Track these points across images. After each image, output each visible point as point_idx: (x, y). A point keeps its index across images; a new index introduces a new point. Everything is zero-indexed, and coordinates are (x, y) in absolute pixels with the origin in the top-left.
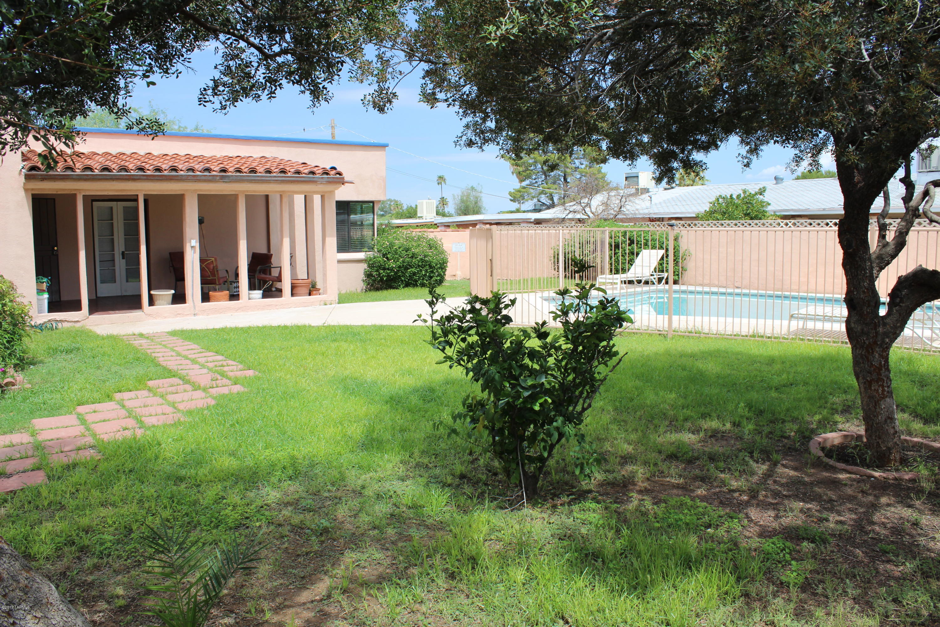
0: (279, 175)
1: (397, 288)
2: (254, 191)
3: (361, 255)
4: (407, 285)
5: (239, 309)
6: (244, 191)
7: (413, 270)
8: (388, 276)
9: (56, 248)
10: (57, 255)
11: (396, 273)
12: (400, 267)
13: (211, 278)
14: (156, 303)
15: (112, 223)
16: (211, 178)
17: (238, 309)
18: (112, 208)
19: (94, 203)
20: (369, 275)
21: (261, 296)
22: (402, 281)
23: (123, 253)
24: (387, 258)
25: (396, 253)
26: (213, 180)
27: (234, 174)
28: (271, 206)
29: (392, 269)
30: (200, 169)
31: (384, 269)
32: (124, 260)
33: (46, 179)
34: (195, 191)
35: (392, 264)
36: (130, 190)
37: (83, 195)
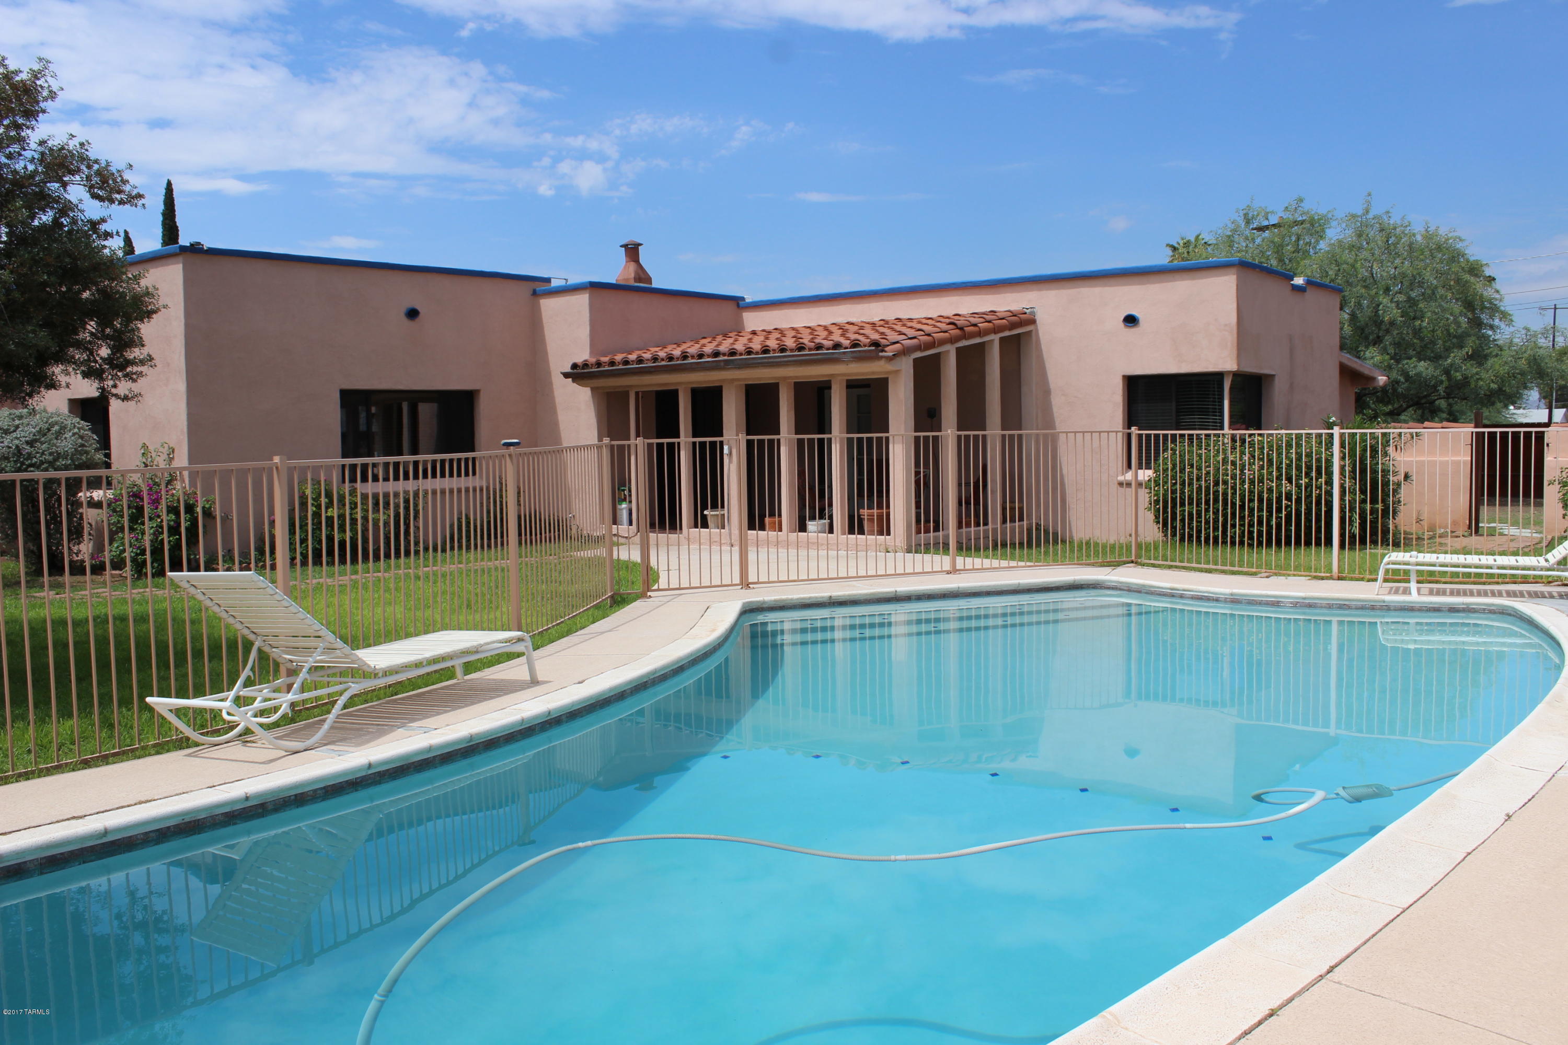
33: (584, 377)
37: (637, 392)
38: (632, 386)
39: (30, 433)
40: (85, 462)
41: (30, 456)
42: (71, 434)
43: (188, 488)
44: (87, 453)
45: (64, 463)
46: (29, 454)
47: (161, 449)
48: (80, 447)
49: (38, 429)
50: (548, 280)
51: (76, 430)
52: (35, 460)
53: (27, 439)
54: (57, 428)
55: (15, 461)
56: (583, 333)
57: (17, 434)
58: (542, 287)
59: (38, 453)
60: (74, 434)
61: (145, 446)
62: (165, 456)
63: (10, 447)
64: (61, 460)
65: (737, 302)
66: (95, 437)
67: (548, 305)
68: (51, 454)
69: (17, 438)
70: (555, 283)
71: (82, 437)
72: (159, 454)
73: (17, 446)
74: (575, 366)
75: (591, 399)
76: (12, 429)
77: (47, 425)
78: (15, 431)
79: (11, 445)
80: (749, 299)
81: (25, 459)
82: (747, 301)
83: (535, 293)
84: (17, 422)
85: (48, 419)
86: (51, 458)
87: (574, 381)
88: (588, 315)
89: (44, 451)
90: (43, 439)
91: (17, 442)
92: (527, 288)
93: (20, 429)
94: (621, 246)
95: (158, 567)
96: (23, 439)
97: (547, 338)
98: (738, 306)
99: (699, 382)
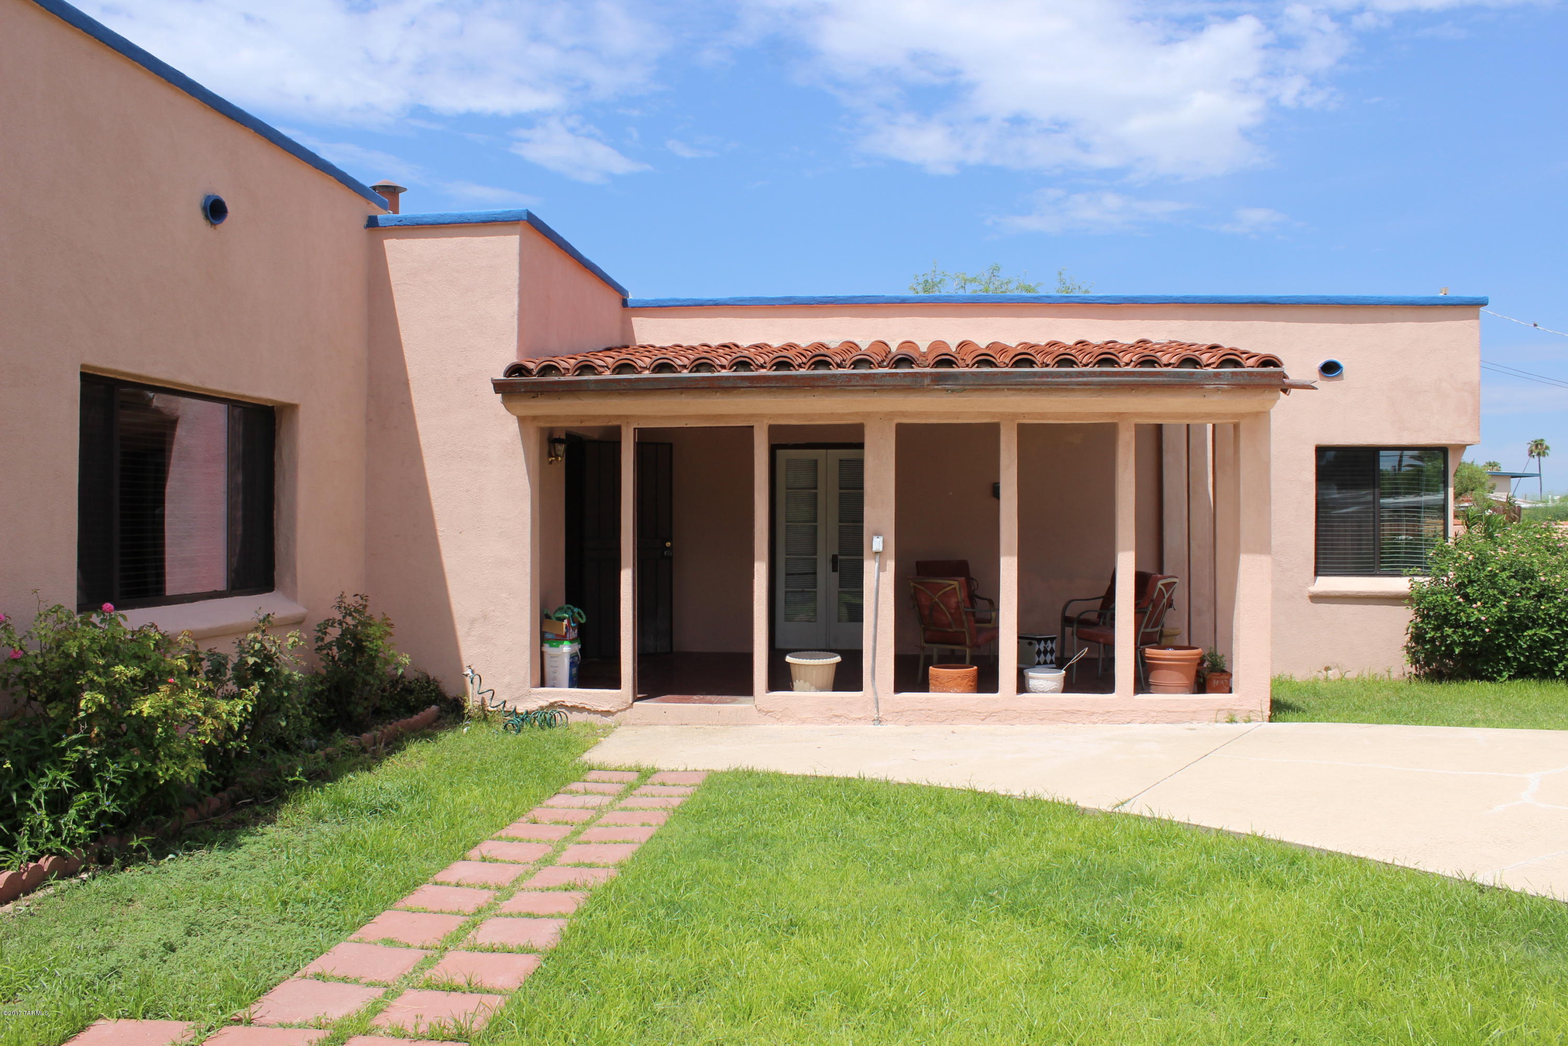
0: (1096, 369)
1: (1491, 679)
2: (1042, 415)
3: (1400, 585)
4: (1523, 673)
5: (991, 714)
6: (1015, 415)
7: (1541, 632)
8: (1466, 644)
9: (668, 544)
10: (670, 558)
11: (1487, 639)
12: (1500, 622)
13: (954, 629)
14: (797, 684)
15: (816, 495)
17: (987, 716)
18: (816, 462)
19: (779, 452)
20: (1418, 637)
21: (1060, 684)
22: (1507, 659)
23: (835, 558)
24: (1466, 596)
25: (1494, 585)
26: (914, 385)
27: (974, 369)
28: (1167, 459)
29: (1477, 627)
31: (1457, 625)
32: (837, 574)
33: (542, 393)
34: (891, 415)
35: (1476, 612)
36: (736, 416)
37: (635, 429)
74: (515, 369)
75: (519, 440)
87: (505, 401)
98: (625, 303)
99: (805, 416)
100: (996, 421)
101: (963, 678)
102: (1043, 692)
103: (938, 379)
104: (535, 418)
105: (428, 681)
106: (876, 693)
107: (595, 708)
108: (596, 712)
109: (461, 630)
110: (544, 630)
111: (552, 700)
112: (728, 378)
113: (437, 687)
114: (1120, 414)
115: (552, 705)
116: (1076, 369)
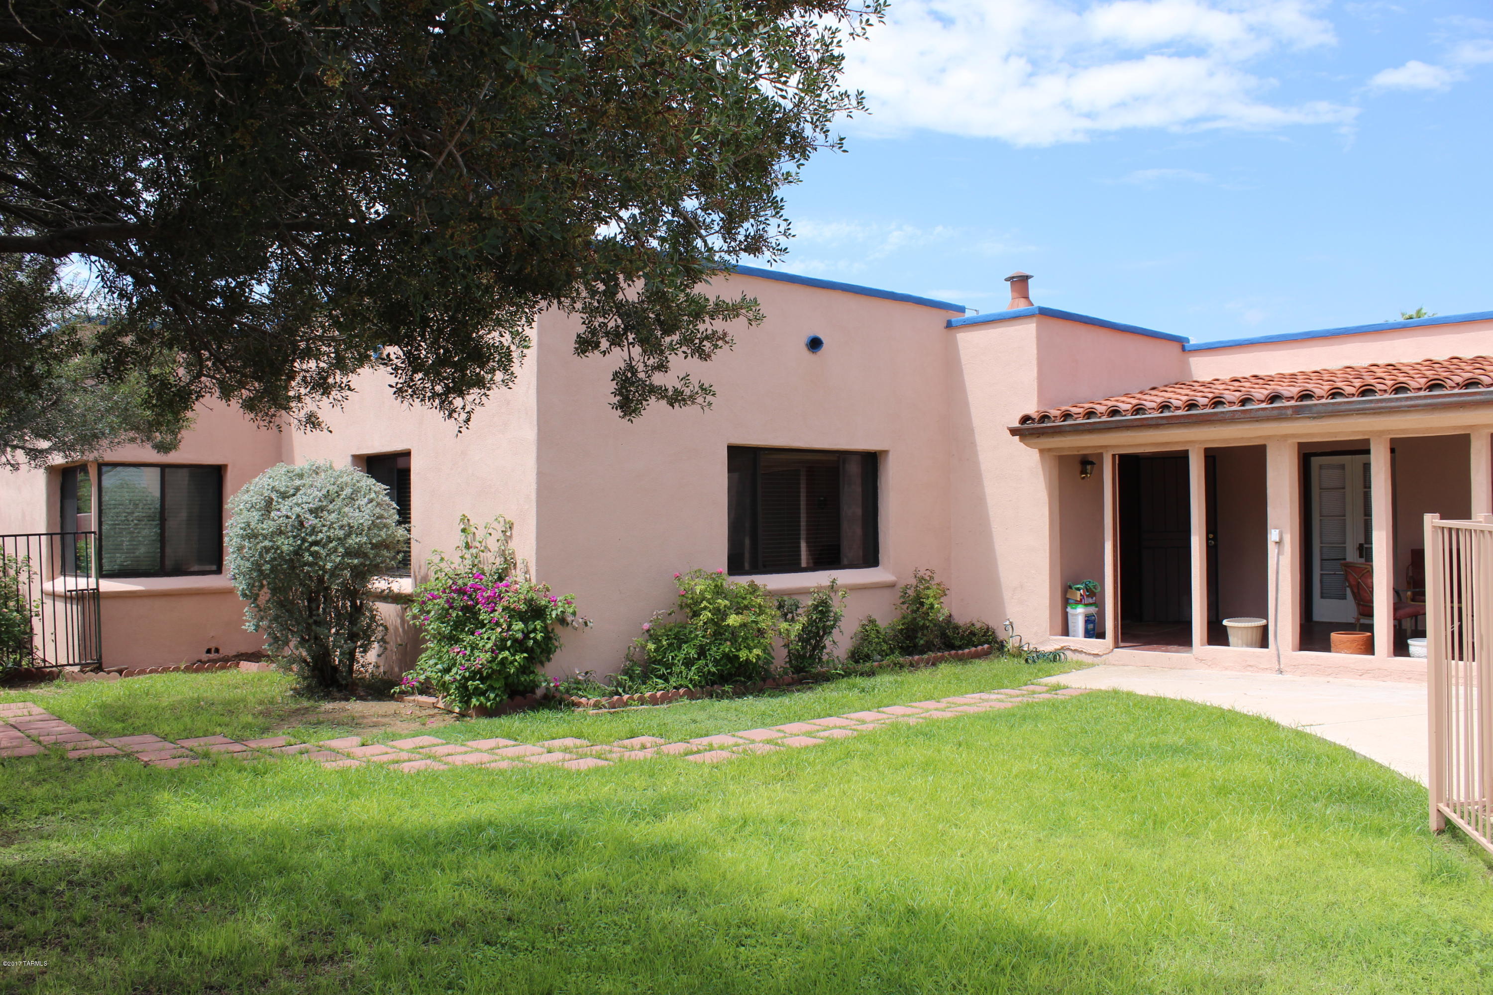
0: (1427, 393)
5: (1367, 672)
14: (1231, 641)
15: (1344, 494)
16: (1275, 412)
17: (1363, 673)
18: (1343, 467)
23: (1361, 546)
30: (1262, 397)
33: (1038, 434)
34: (1293, 436)
37: (1114, 456)
38: (1106, 447)
39: (314, 499)
40: (384, 541)
41: (314, 531)
42: (366, 500)
43: (534, 581)
44: (386, 526)
45: (357, 540)
46: (314, 528)
47: (495, 525)
48: (378, 518)
49: (324, 492)
50: (962, 310)
51: (373, 495)
52: (320, 536)
53: (311, 505)
54: (348, 491)
55: (294, 537)
56: (1029, 376)
57: (298, 499)
58: (956, 318)
59: (324, 526)
60: (371, 501)
61: (464, 519)
62: (498, 535)
63: (288, 517)
64: (354, 536)
65: (1180, 342)
66: (395, 505)
67: (966, 340)
68: (341, 527)
69: (298, 505)
70: (969, 314)
71: (379, 505)
72: (490, 531)
73: (298, 516)
74: (1025, 419)
75: (1040, 466)
76: (292, 492)
77: (336, 488)
78: (294, 495)
79: (289, 514)
80: (1193, 341)
81: (307, 534)
82: (1192, 342)
83: (949, 325)
84: (298, 482)
85: (336, 479)
86: (341, 533)
87: (1021, 440)
88: (1035, 351)
89: (332, 523)
90: (331, 507)
91: (297, 510)
92: (942, 317)
93: (301, 492)
94: (1006, 280)
95: (495, 699)
96: (306, 506)
97: (967, 384)
98: (1183, 349)
99: (1225, 440)
100: (1366, 437)
101: (1353, 641)
102: (1419, 657)
103: (1297, 410)
104: (1050, 450)
105: (988, 629)
106: (1278, 650)
107: (1089, 651)
108: (1090, 654)
109: (1007, 595)
110: (1068, 596)
111: (1063, 645)
112: (1183, 416)
113: (994, 632)
114: (1471, 427)
115: (1062, 648)
116: (1409, 394)
